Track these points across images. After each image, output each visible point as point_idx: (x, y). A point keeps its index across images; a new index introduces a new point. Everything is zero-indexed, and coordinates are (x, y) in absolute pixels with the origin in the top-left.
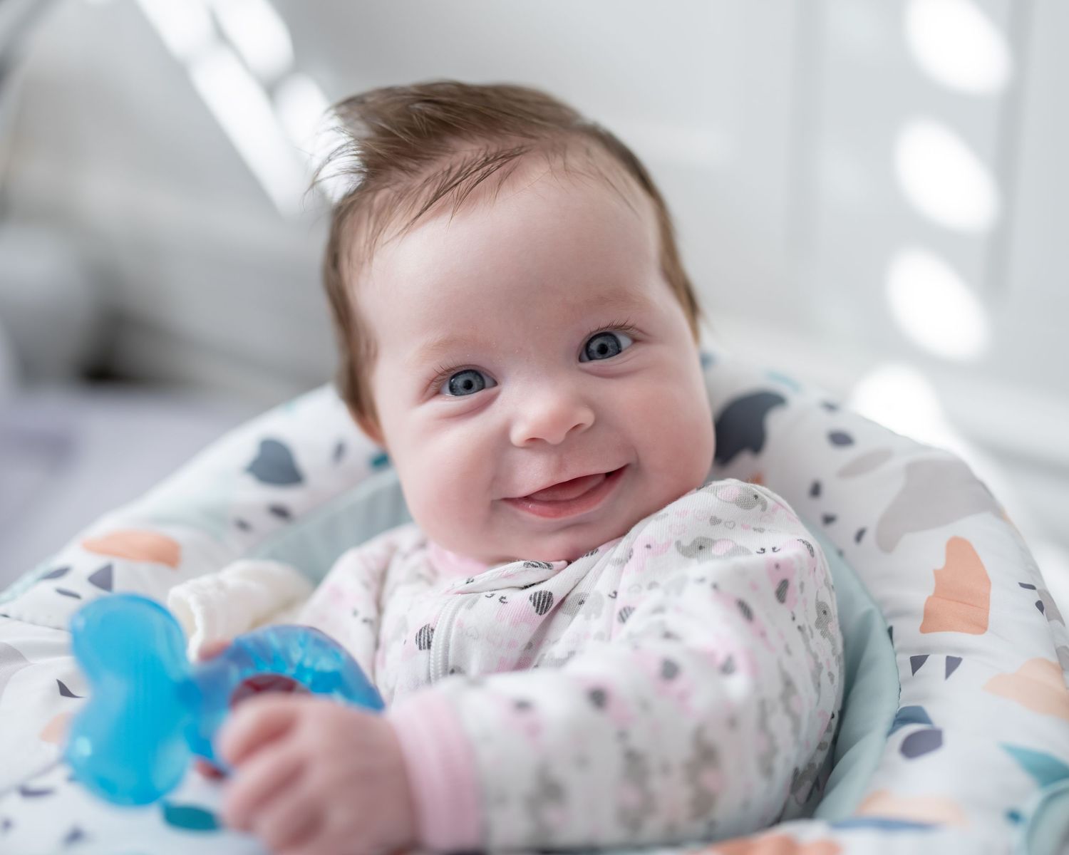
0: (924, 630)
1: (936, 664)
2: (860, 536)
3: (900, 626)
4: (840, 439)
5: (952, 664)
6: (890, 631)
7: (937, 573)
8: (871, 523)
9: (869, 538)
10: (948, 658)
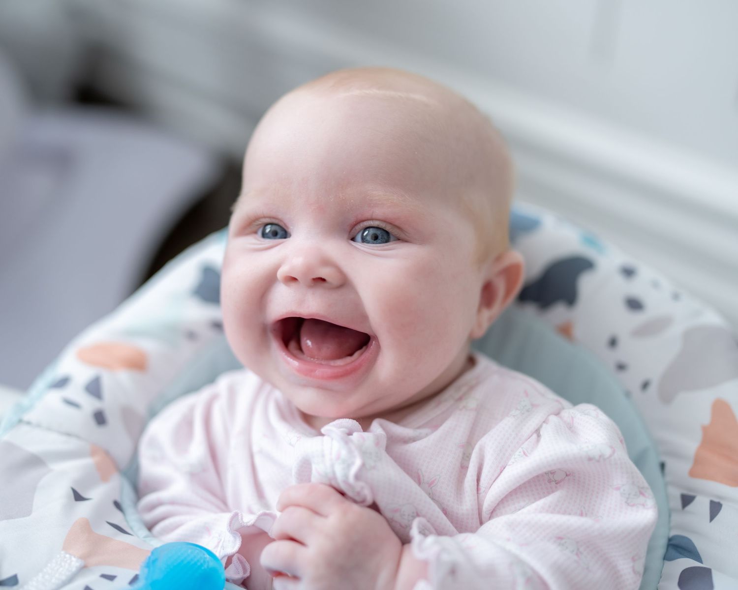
0: (692, 474)
1: (701, 505)
2: (645, 385)
3: (671, 464)
4: (634, 304)
5: (715, 508)
6: (663, 466)
7: (705, 429)
8: (655, 378)
9: (653, 389)
10: (712, 502)
